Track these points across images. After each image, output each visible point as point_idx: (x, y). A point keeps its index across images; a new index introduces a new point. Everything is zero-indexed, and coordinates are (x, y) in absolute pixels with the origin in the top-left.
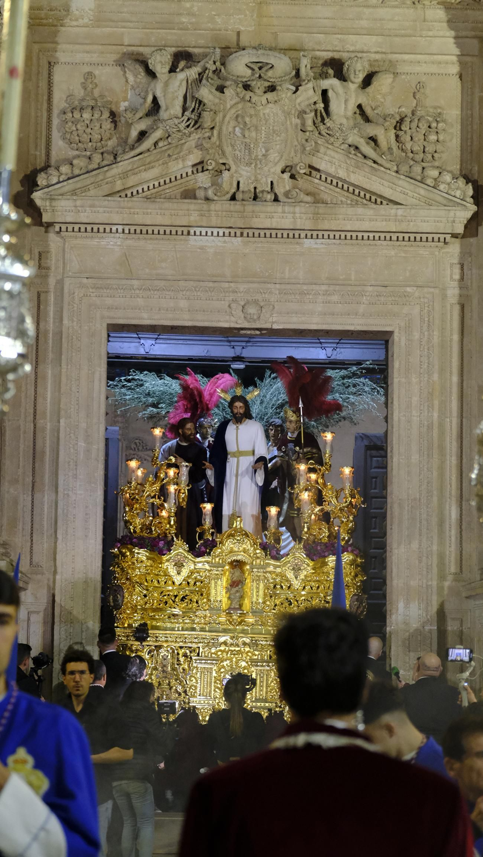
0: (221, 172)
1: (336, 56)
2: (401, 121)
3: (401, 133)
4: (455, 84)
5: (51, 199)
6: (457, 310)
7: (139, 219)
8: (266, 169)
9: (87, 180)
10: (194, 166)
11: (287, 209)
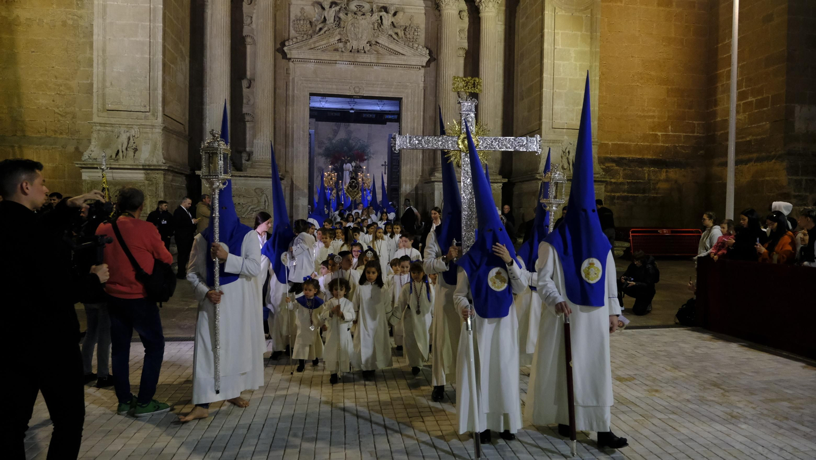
0: (347, 43)
1: (385, 5)
2: (406, 28)
3: (406, 32)
4: (423, 16)
5: (290, 50)
6: (423, 91)
7: (319, 58)
8: (362, 42)
9: (302, 44)
10: (338, 40)
11: (368, 56)
